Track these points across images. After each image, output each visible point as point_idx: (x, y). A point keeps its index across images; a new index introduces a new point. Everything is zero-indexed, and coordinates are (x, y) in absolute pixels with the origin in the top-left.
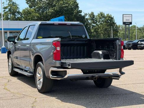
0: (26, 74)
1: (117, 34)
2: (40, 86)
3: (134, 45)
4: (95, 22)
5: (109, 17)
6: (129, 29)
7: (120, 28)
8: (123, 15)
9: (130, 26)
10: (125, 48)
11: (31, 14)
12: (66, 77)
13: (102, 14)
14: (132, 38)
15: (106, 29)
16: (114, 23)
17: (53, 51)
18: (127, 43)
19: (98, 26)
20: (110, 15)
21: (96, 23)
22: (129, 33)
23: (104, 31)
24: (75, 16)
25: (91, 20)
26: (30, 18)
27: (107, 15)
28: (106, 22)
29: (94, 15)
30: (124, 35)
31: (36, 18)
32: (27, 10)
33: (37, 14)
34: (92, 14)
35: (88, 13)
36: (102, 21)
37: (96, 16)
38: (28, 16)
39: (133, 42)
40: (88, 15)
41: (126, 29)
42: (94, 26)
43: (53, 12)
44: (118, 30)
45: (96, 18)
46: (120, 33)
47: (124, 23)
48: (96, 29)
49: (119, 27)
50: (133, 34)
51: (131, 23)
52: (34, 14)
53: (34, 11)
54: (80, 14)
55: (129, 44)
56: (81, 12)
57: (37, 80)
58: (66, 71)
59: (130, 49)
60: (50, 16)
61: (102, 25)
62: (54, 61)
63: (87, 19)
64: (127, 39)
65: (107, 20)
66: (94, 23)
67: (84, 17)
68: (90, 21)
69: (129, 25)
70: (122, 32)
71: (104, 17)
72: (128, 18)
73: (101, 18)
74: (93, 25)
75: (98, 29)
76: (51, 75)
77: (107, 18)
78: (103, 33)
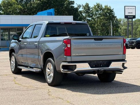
0: (34, 70)
1: (118, 30)
2: (50, 80)
3: (138, 44)
4: (91, 15)
5: (108, 9)
6: (132, 24)
7: (122, 22)
8: (125, 6)
9: (134, 20)
10: (128, 47)
11: (12, 6)
12: (75, 70)
13: (98, 6)
14: (136, 34)
15: (104, 24)
16: (114, 17)
17: (64, 48)
18: (130, 41)
19: (94, 20)
20: (108, 6)
21: (91, 17)
22: (133, 29)
23: (101, 27)
24: (66, 8)
25: (86, 13)
26: (10, 11)
27: (105, 6)
28: (104, 15)
29: (89, 7)
30: (127, 31)
31: (18, 11)
32: (7, 2)
33: (20, 6)
34: (87, 5)
35: (81, 5)
36: (99, 14)
37: (92, 8)
38: (9, 9)
39: (137, 40)
40: (81, 7)
41: (128, 24)
42: (89, 20)
43: (39, 3)
44: (119, 25)
45: (91, 10)
46: (121, 29)
47: (126, 17)
48: (91, 24)
49: (120, 21)
50: (137, 30)
51: (134, 17)
52: (16, 6)
53: (16, 2)
54: (72, 5)
55: (133, 42)
56: (73, 3)
57: (47, 75)
58: (76, 65)
59: (133, 48)
60: (36, 8)
61: (98, 19)
62: (65, 56)
63: (81, 12)
64: (130, 36)
65: (106, 13)
66: (89, 16)
67: (77, 9)
68: (84, 15)
69: (132, 18)
70: (124, 27)
71: (101, 9)
72: (130, 11)
73: (97, 11)
74: (88, 18)
75: (94, 24)
76: (62, 69)
77: (106, 11)
78: (100, 29)
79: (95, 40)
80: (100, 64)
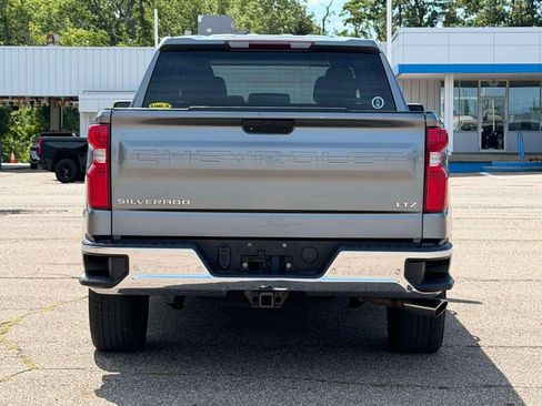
58: (126, 258)
79: (247, 130)
80: (283, 259)
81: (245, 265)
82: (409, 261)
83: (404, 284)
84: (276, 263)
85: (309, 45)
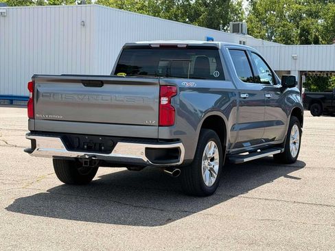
79: (84, 85)
81: (86, 147)
82: (147, 149)
83: (146, 159)
84: (97, 147)
85: (185, 46)
